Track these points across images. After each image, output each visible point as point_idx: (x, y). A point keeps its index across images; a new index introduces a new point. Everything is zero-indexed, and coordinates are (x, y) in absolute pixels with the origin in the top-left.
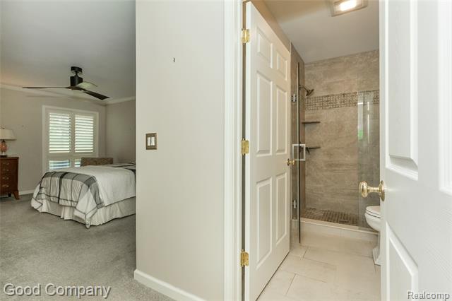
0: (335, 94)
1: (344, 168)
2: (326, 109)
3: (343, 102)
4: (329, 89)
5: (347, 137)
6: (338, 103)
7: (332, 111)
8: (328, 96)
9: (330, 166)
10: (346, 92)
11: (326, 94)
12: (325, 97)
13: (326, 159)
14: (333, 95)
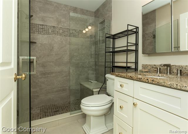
0: (47, 25)
1: (54, 75)
2: (41, 34)
3: (53, 32)
4: (43, 20)
5: (56, 54)
6: (50, 31)
7: (46, 36)
8: (43, 25)
9: (44, 74)
10: (55, 26)
11: (41, 23)
12: (40, 25)
13: (41, 69)
14: (46, 26)
